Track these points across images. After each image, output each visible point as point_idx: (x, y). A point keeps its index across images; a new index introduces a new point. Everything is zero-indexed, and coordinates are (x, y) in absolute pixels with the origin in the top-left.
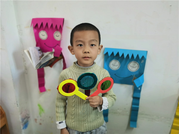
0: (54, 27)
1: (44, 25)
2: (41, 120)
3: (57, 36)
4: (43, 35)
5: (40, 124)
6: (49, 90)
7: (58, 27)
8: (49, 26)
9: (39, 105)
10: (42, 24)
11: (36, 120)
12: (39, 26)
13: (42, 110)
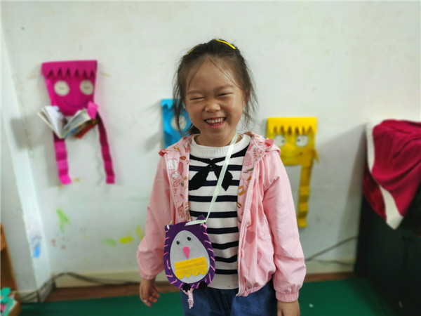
0: (81, 73)
1: (64, 72)
2: (64, 239)
3: (85, 87)
4: (62, 89)
5: (63, 247)
6: (77, 180)
7: (88, 74)
8: (73, 72)
9: (59, 212)
10: (60, 71)
11: (53, 242)
12: (55, 73)
13: (66, 219)
